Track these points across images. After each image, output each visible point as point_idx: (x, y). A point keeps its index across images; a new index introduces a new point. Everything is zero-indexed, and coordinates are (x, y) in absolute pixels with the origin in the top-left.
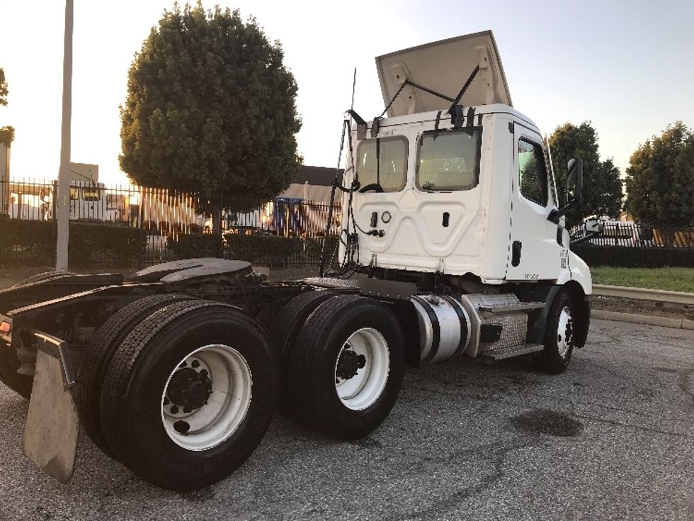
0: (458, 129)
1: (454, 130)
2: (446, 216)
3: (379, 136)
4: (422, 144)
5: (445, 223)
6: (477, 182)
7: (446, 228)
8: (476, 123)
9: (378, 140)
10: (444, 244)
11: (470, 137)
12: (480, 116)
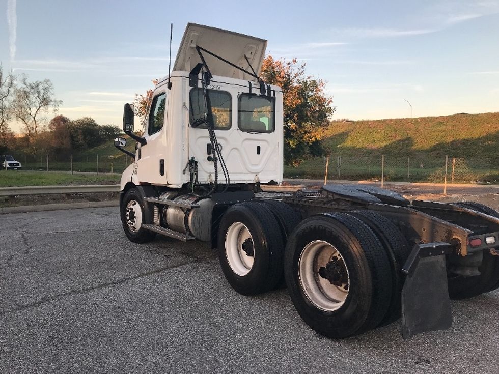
0: (262, 96)
1: (260, 96)
2: (258, 148)
3: (209, 87)
4: (241, 100)
5: (258, 152)
6: (274, 130)
7: (258, 155)
8: (272, 95)
9: (207, 90)
10: (256, 165)
11: (269, 102)
12: (274, 91)
